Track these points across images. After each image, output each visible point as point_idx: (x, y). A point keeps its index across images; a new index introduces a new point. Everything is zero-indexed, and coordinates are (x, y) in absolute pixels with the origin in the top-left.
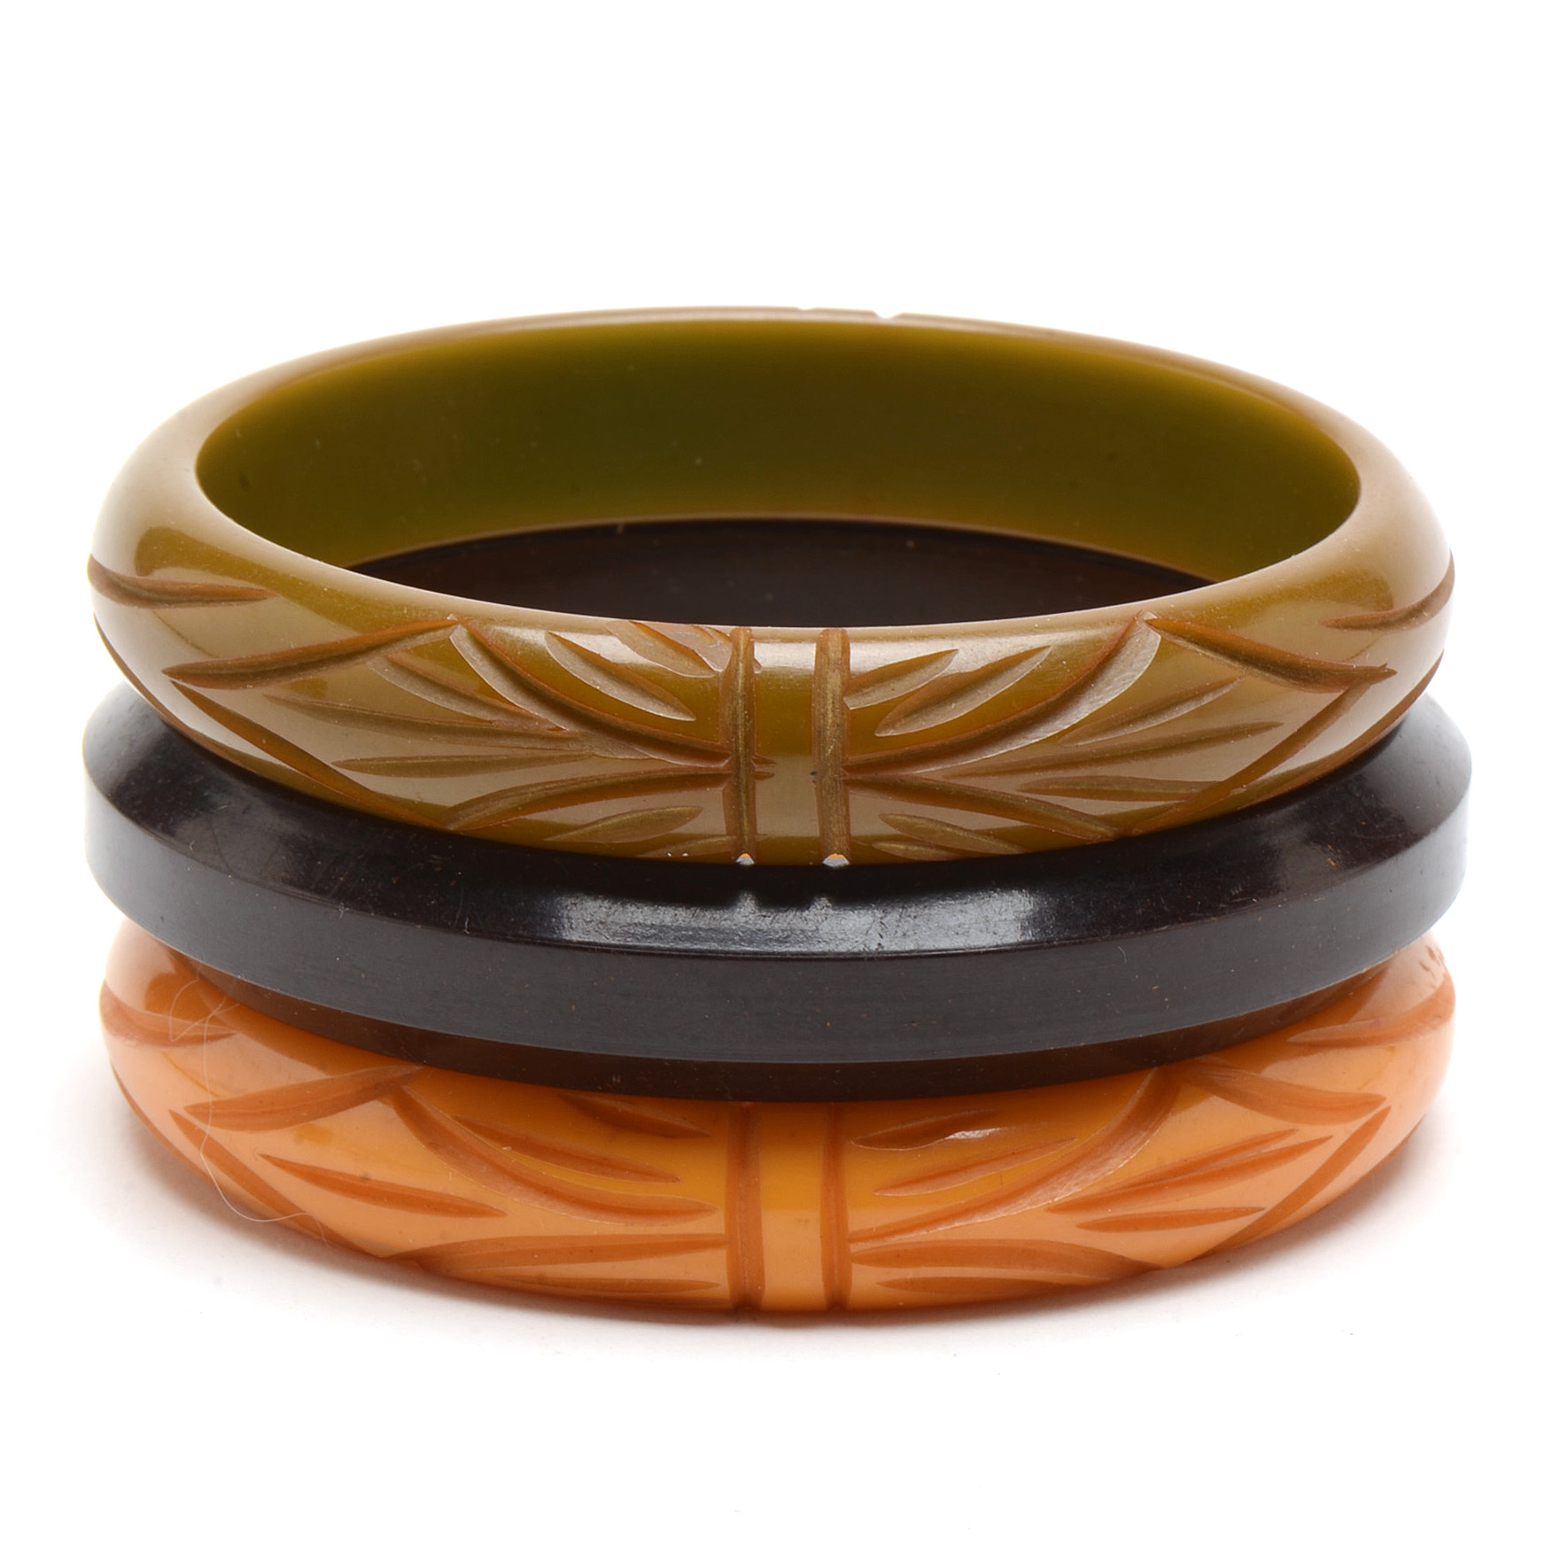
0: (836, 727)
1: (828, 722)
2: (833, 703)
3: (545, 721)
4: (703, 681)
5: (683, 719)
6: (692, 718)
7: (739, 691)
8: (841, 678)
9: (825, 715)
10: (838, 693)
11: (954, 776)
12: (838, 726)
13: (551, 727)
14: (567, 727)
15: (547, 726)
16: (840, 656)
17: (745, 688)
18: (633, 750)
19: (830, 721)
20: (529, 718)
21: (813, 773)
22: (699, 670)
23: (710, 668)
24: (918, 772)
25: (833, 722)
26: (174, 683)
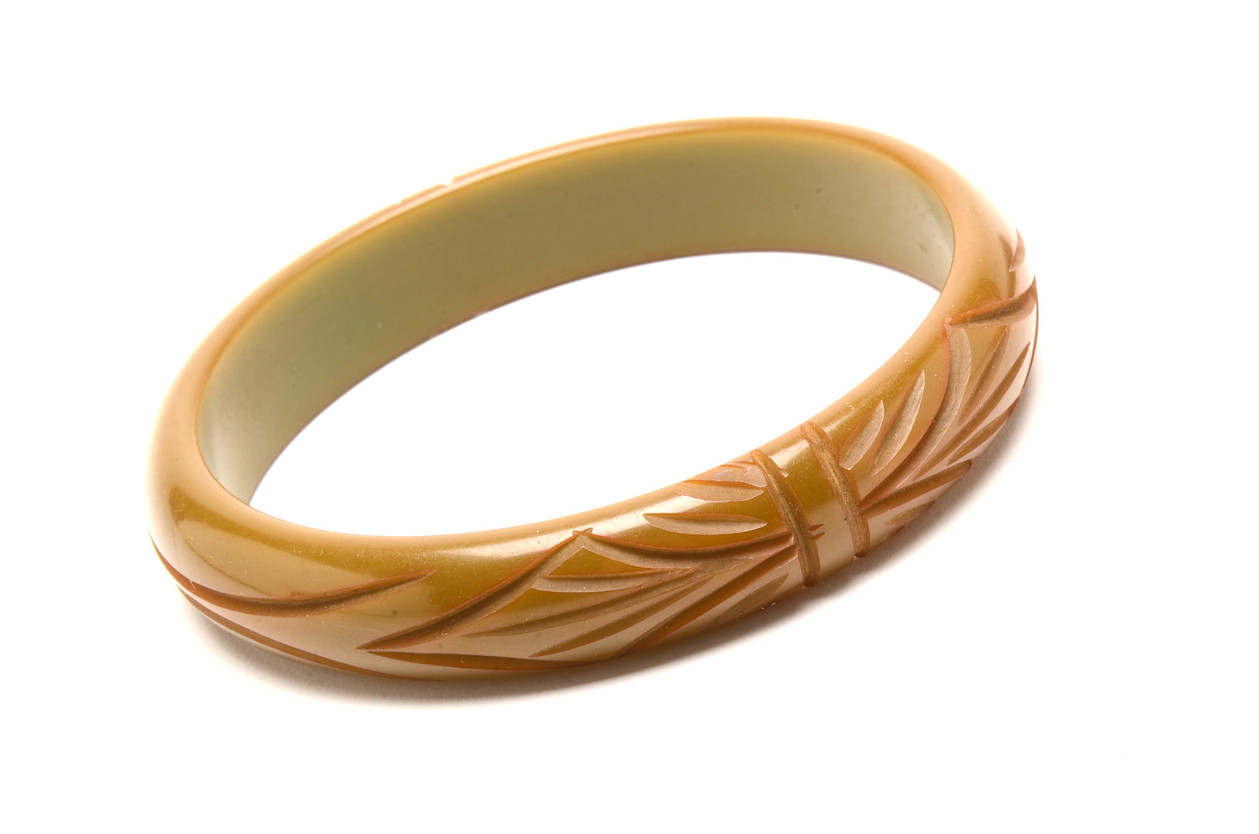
0: (843, 484)
1: (836, 484)
2: (834, 471)
3: (676, 570)
4: (760, 497)
5: (759, 527)
6: (765, 523)
7: (778, 492)
8: (831, 454)
9: (833, 481)
10: (834, 463)
11: (916, 478)
12: (844, 483)
13: (680, 571)
14: (689, 566)
15: (677, 572)
16: (820, 440)
17: (781, 488)
18: (736, 560)
19: (837, 483)
20: (663, 572)
21: (845, 520)
22: (755, 491)
23: (758, 487)
24: (898, 486)
25: (839, 482)
26: (370, 652)
